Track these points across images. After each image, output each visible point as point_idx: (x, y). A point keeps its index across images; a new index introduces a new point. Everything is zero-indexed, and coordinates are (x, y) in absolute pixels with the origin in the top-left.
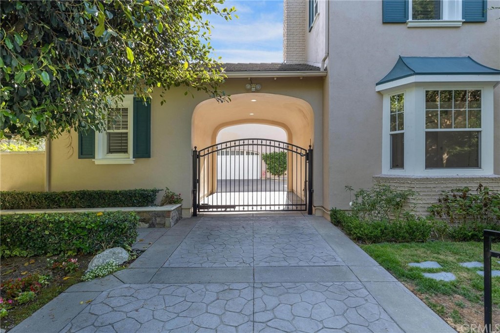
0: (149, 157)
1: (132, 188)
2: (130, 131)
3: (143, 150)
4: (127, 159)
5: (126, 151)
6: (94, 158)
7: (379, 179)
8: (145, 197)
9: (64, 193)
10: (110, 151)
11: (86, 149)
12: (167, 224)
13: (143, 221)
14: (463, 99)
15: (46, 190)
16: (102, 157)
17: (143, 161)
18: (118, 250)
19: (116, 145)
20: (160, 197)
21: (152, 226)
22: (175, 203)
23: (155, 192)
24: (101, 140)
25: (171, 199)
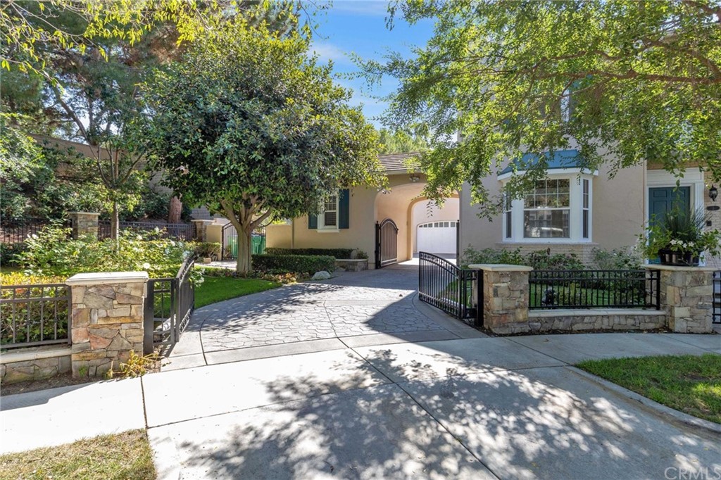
0: (348, 228)
1: (338, 248)
2: (337, 211)
3: (345, 224)
4: (335, 229)
5: (335, 224)
6: (316, 228)
7: (501, 245)
8: (345, 254)
9: (301, 249)
10: (326, 224)
11: (313, 224)
12: (356, 270)
13: (342, 267)
14: (555, 186)
15: (292, 248)
16: (322, 228)
17: (345, 230)
18: (326, 272)
19: (329, 221)
20: (354, 254)
21: (347, 270)
22: (363, 258)
23: (351, 251)
24: (321, 218)
25: (361, 256)
